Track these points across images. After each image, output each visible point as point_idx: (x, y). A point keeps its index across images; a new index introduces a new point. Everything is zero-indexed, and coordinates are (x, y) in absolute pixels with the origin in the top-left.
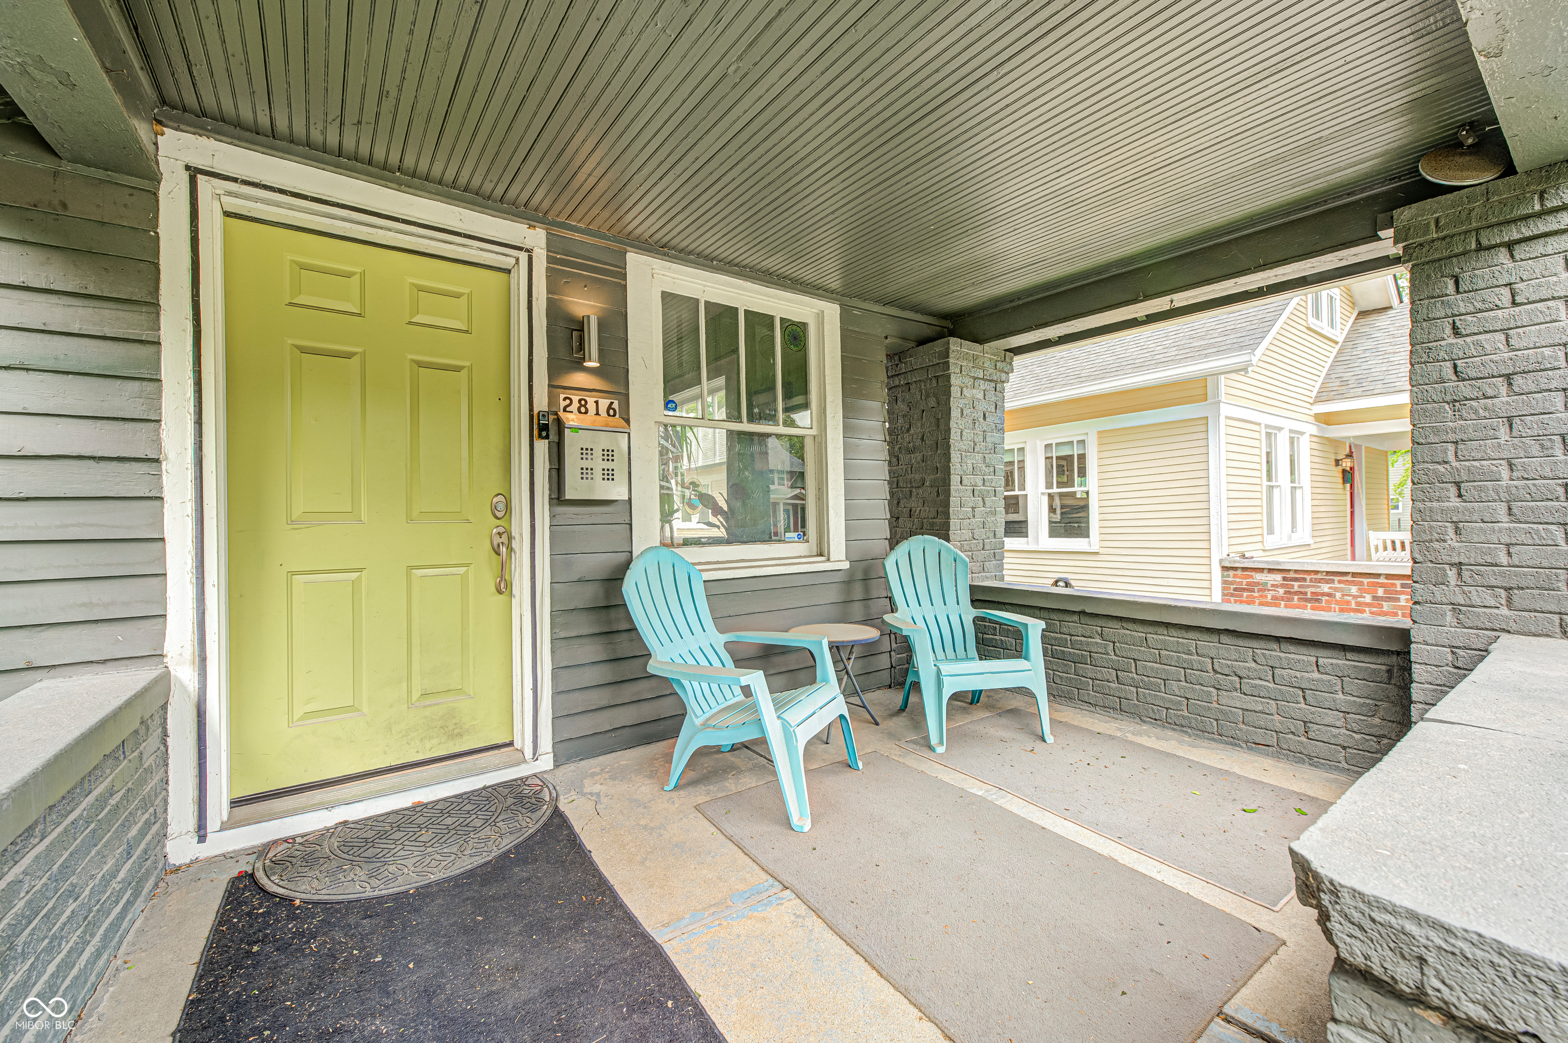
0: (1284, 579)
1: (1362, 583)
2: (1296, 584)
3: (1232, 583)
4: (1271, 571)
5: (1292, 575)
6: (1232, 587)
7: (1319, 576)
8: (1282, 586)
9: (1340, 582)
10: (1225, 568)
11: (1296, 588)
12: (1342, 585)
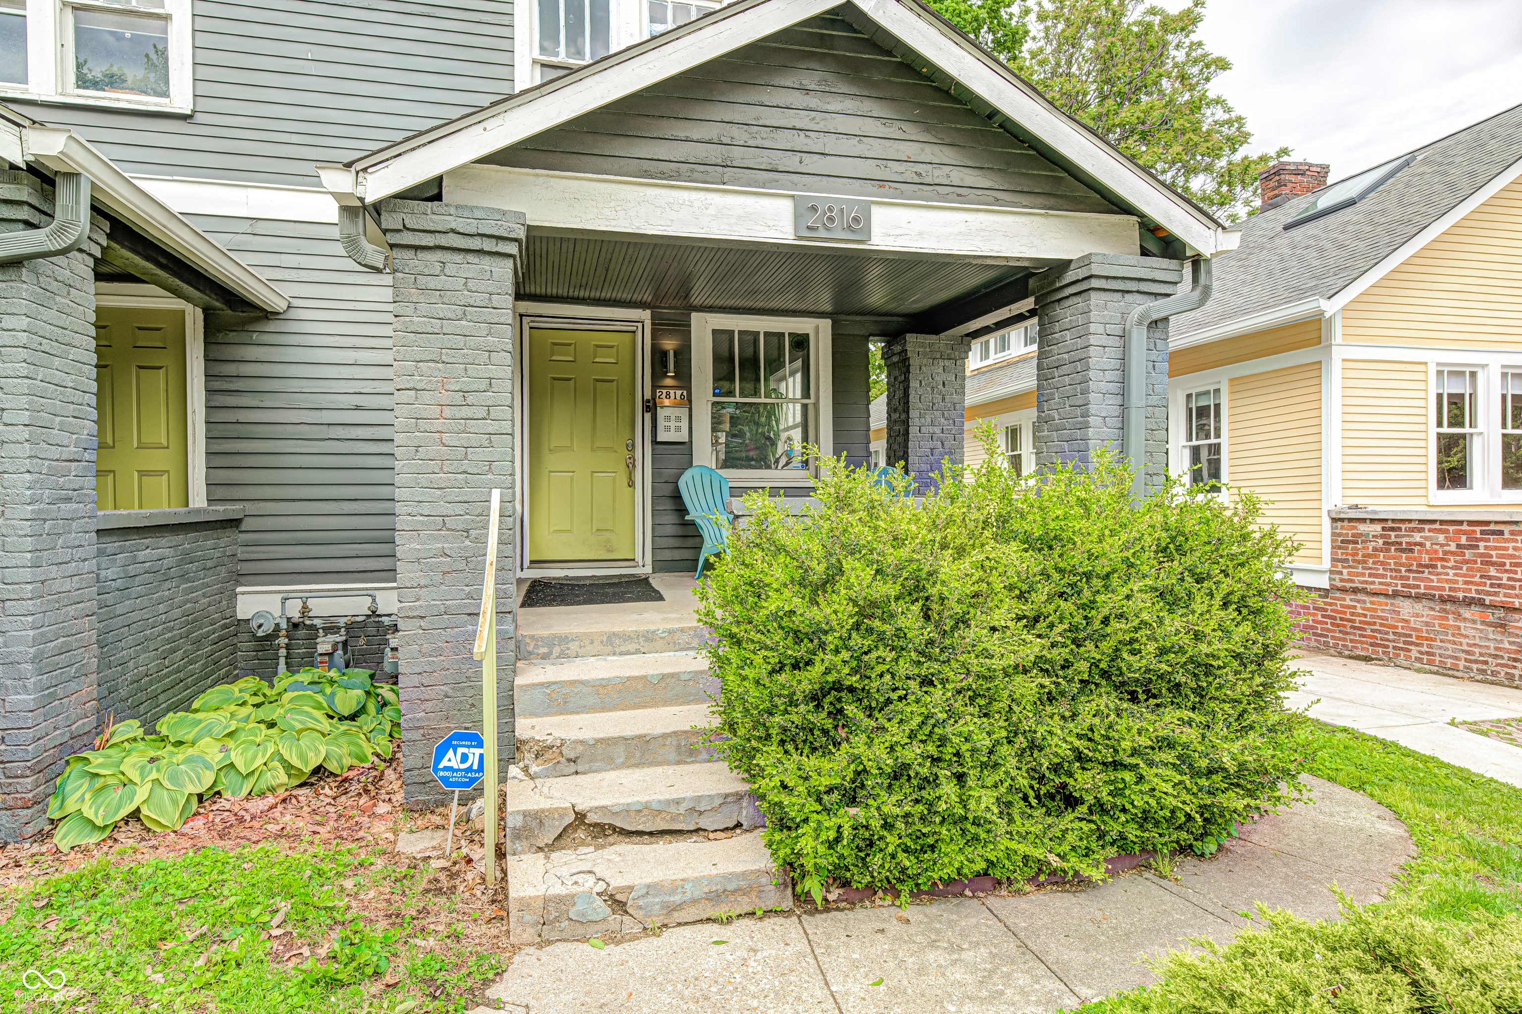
0: (1383, 529)
1: (1447, 531)
2: (1393, 534)
3: (1339, 535)
4: (1372, 521)
5: (1390, 524)
6: (1340, 539)
7: (1413, 525)
8: (1382, 536)
9: (1430, 530)
10: (1334, 520)
11: (1393, 539)
12: (1431, 534)
